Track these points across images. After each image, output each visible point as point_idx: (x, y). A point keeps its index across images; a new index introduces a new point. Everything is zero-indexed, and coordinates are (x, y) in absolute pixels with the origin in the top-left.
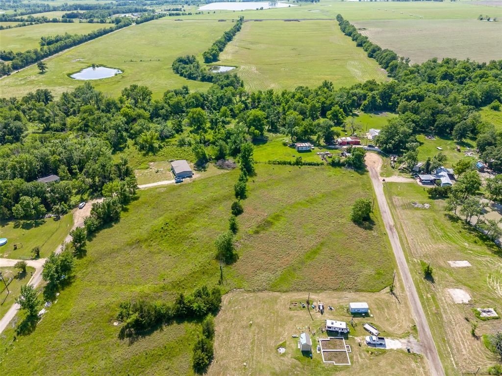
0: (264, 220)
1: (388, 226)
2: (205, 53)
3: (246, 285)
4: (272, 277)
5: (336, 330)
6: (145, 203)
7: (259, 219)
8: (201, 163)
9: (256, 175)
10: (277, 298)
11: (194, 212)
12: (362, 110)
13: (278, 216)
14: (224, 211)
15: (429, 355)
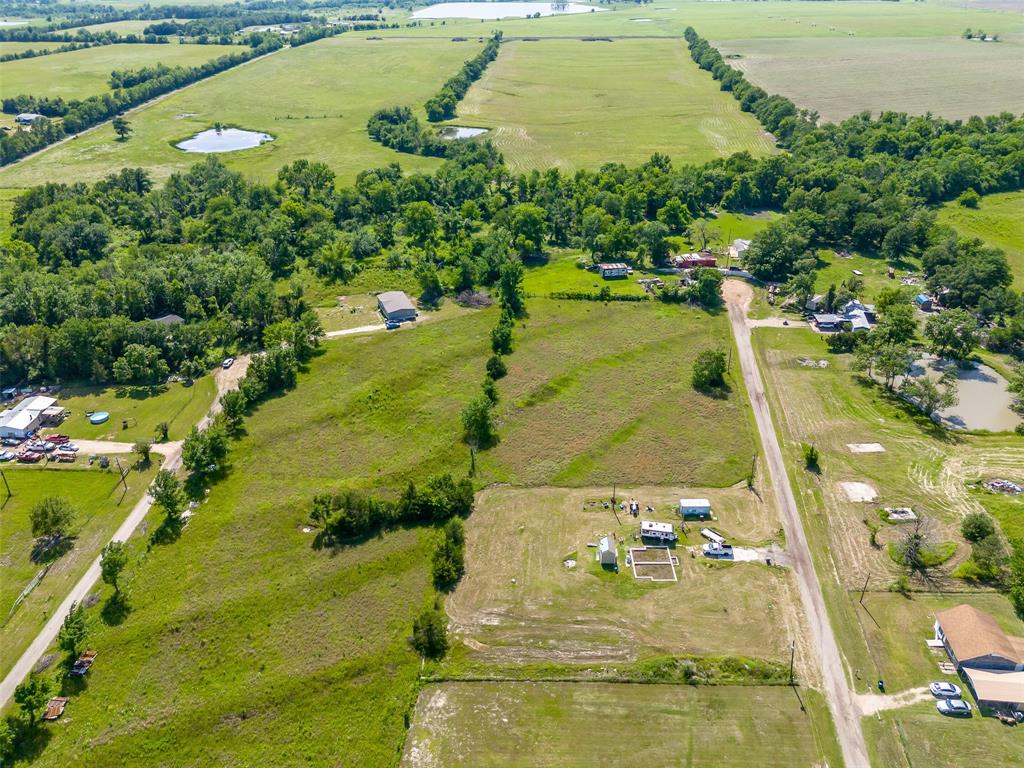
0: (542, 386)
1: (754, 393)
2: (430, 102)
3: (513, 478)
4: (556, 466)
5: (657, 535)
6: (336, 360)
7: (534, 384)
8: (431, 296)
9: (527, 316)
10: (566, 495)
11: (422, 374)
12: (724, 207)
13: (566, 380)
14: (475, 372)
15: (800, 568)
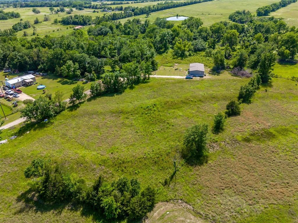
0: (263, 129)
4: (246, 208)
7: (257, 127)
9: (271, 86)
11: (186, 102)
13: (286, 130)
